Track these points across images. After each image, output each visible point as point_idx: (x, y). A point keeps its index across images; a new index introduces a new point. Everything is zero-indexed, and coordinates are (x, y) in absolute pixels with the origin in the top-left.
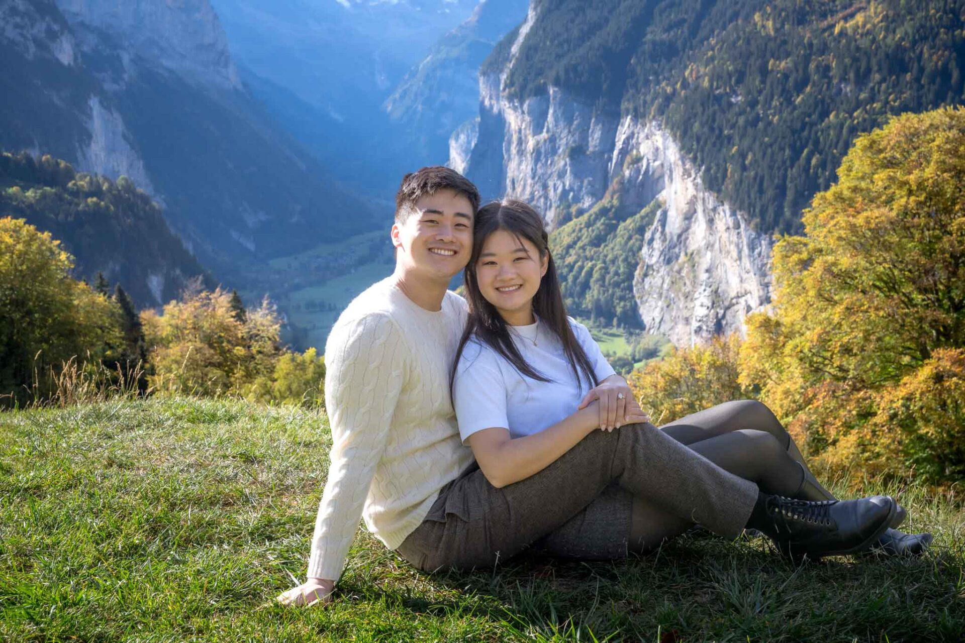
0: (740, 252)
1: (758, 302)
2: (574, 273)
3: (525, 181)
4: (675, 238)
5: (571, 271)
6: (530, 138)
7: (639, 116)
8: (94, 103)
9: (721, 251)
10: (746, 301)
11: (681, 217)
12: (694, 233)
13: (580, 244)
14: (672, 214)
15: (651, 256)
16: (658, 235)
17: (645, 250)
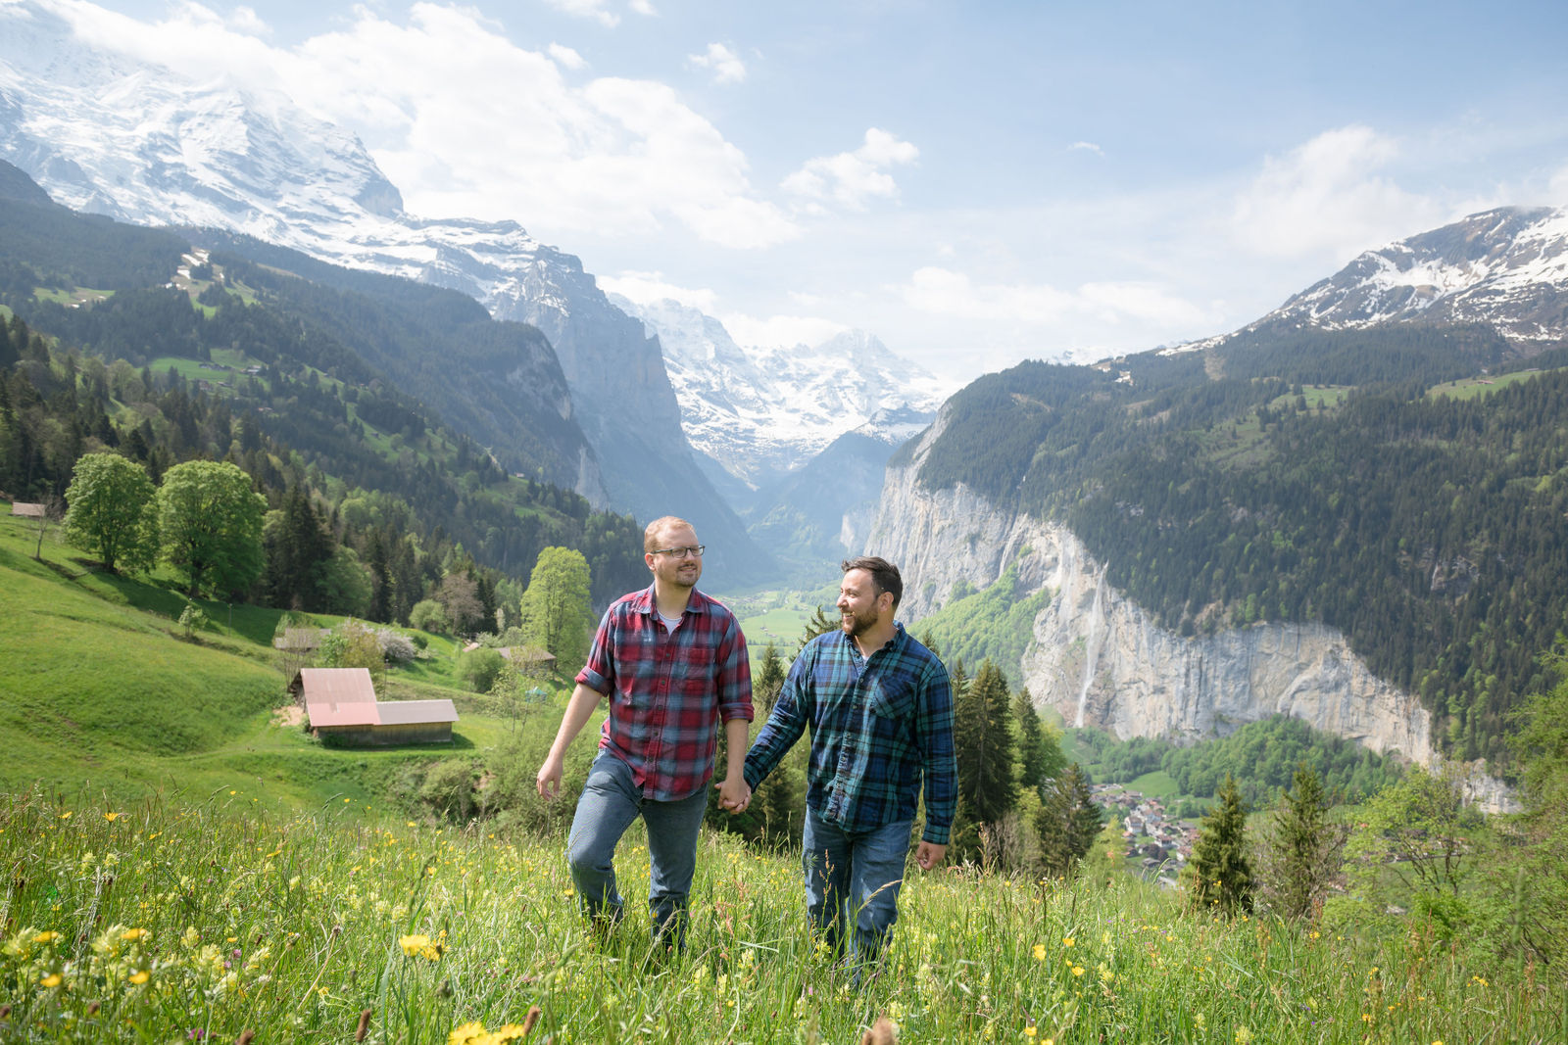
0: (1138, 644)
1: (1152, 690)
2: (971, 642)
3: (928, 556)
4: (1068, 622)
5: (968, 639)
6: (936, 522)
7: (1034, 514)
8: (582, 452)
9: (1116, 640)
10: (1138, 688)
11: (1075, 606)
12: (1086, 620)
13: (976, 618)
14: (1066, 601)
15: (1043, 635)
16: (1051, 618)
17: (1037, 630)
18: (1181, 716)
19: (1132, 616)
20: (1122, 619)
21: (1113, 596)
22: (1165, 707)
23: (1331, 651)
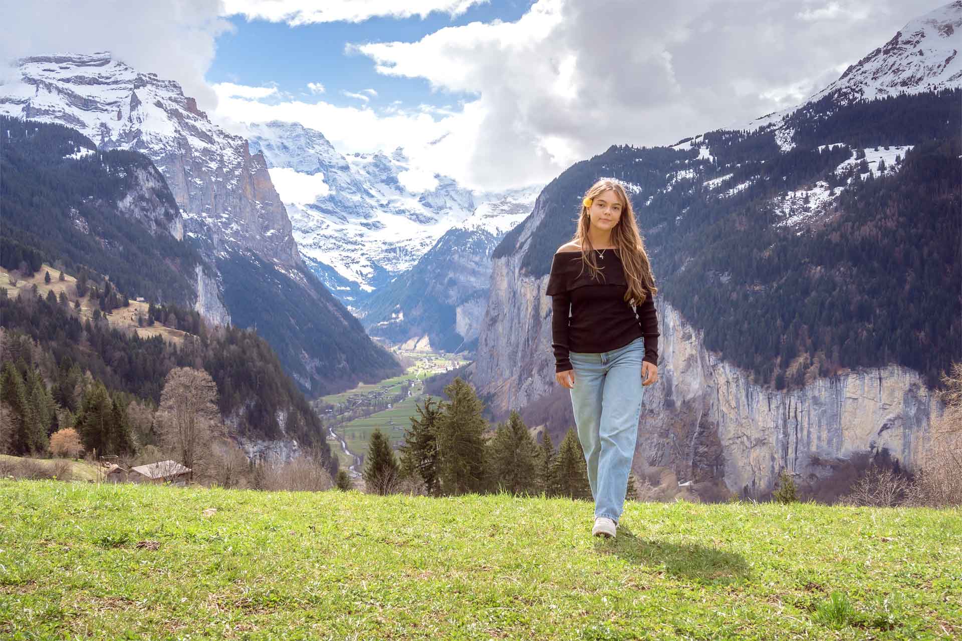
8: (199, 270)
10: (742, 442)
18: (782, 463)
19: (730, 377)
20: (722, 380)
21: (711, 359)
22: (768, 456)
23: (910, 390)
